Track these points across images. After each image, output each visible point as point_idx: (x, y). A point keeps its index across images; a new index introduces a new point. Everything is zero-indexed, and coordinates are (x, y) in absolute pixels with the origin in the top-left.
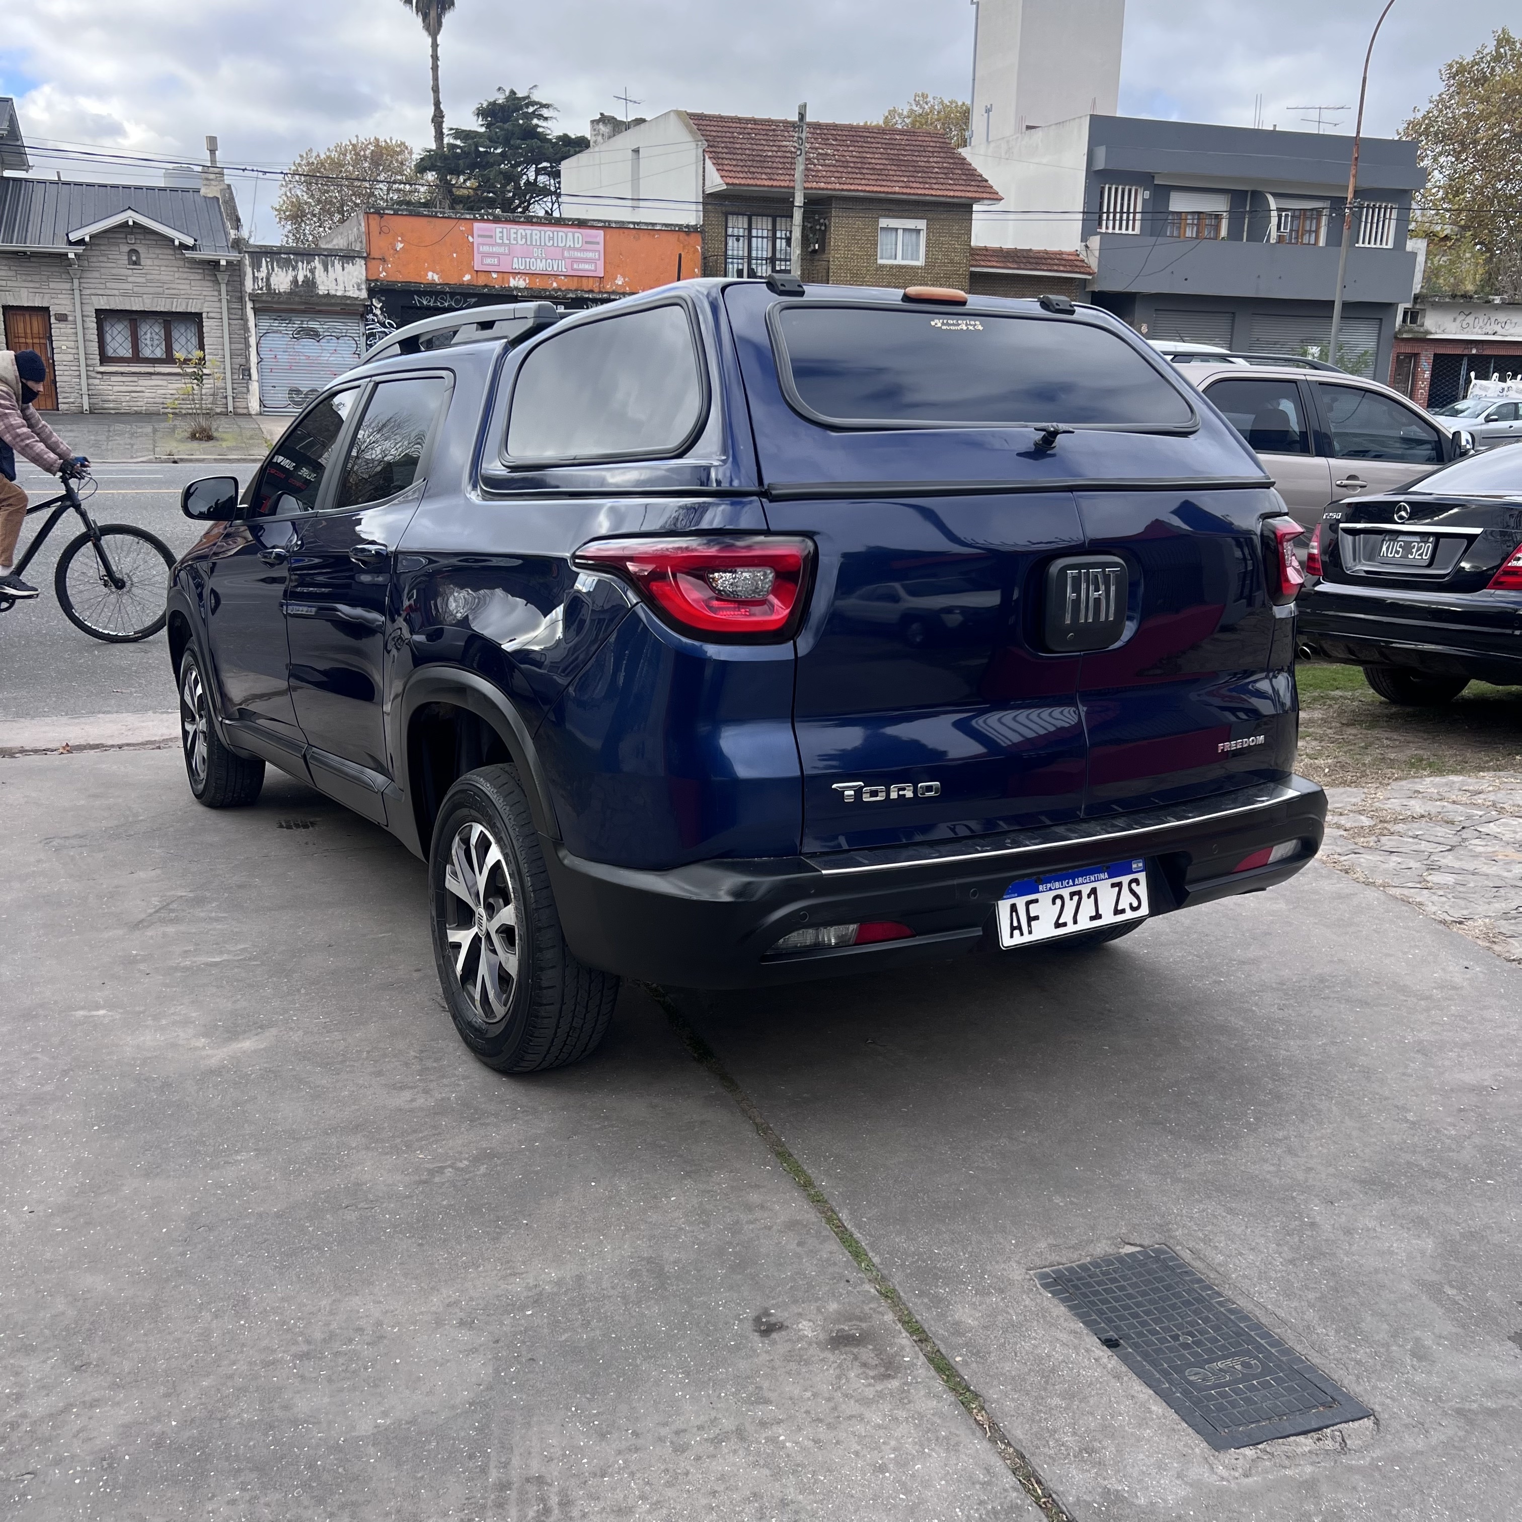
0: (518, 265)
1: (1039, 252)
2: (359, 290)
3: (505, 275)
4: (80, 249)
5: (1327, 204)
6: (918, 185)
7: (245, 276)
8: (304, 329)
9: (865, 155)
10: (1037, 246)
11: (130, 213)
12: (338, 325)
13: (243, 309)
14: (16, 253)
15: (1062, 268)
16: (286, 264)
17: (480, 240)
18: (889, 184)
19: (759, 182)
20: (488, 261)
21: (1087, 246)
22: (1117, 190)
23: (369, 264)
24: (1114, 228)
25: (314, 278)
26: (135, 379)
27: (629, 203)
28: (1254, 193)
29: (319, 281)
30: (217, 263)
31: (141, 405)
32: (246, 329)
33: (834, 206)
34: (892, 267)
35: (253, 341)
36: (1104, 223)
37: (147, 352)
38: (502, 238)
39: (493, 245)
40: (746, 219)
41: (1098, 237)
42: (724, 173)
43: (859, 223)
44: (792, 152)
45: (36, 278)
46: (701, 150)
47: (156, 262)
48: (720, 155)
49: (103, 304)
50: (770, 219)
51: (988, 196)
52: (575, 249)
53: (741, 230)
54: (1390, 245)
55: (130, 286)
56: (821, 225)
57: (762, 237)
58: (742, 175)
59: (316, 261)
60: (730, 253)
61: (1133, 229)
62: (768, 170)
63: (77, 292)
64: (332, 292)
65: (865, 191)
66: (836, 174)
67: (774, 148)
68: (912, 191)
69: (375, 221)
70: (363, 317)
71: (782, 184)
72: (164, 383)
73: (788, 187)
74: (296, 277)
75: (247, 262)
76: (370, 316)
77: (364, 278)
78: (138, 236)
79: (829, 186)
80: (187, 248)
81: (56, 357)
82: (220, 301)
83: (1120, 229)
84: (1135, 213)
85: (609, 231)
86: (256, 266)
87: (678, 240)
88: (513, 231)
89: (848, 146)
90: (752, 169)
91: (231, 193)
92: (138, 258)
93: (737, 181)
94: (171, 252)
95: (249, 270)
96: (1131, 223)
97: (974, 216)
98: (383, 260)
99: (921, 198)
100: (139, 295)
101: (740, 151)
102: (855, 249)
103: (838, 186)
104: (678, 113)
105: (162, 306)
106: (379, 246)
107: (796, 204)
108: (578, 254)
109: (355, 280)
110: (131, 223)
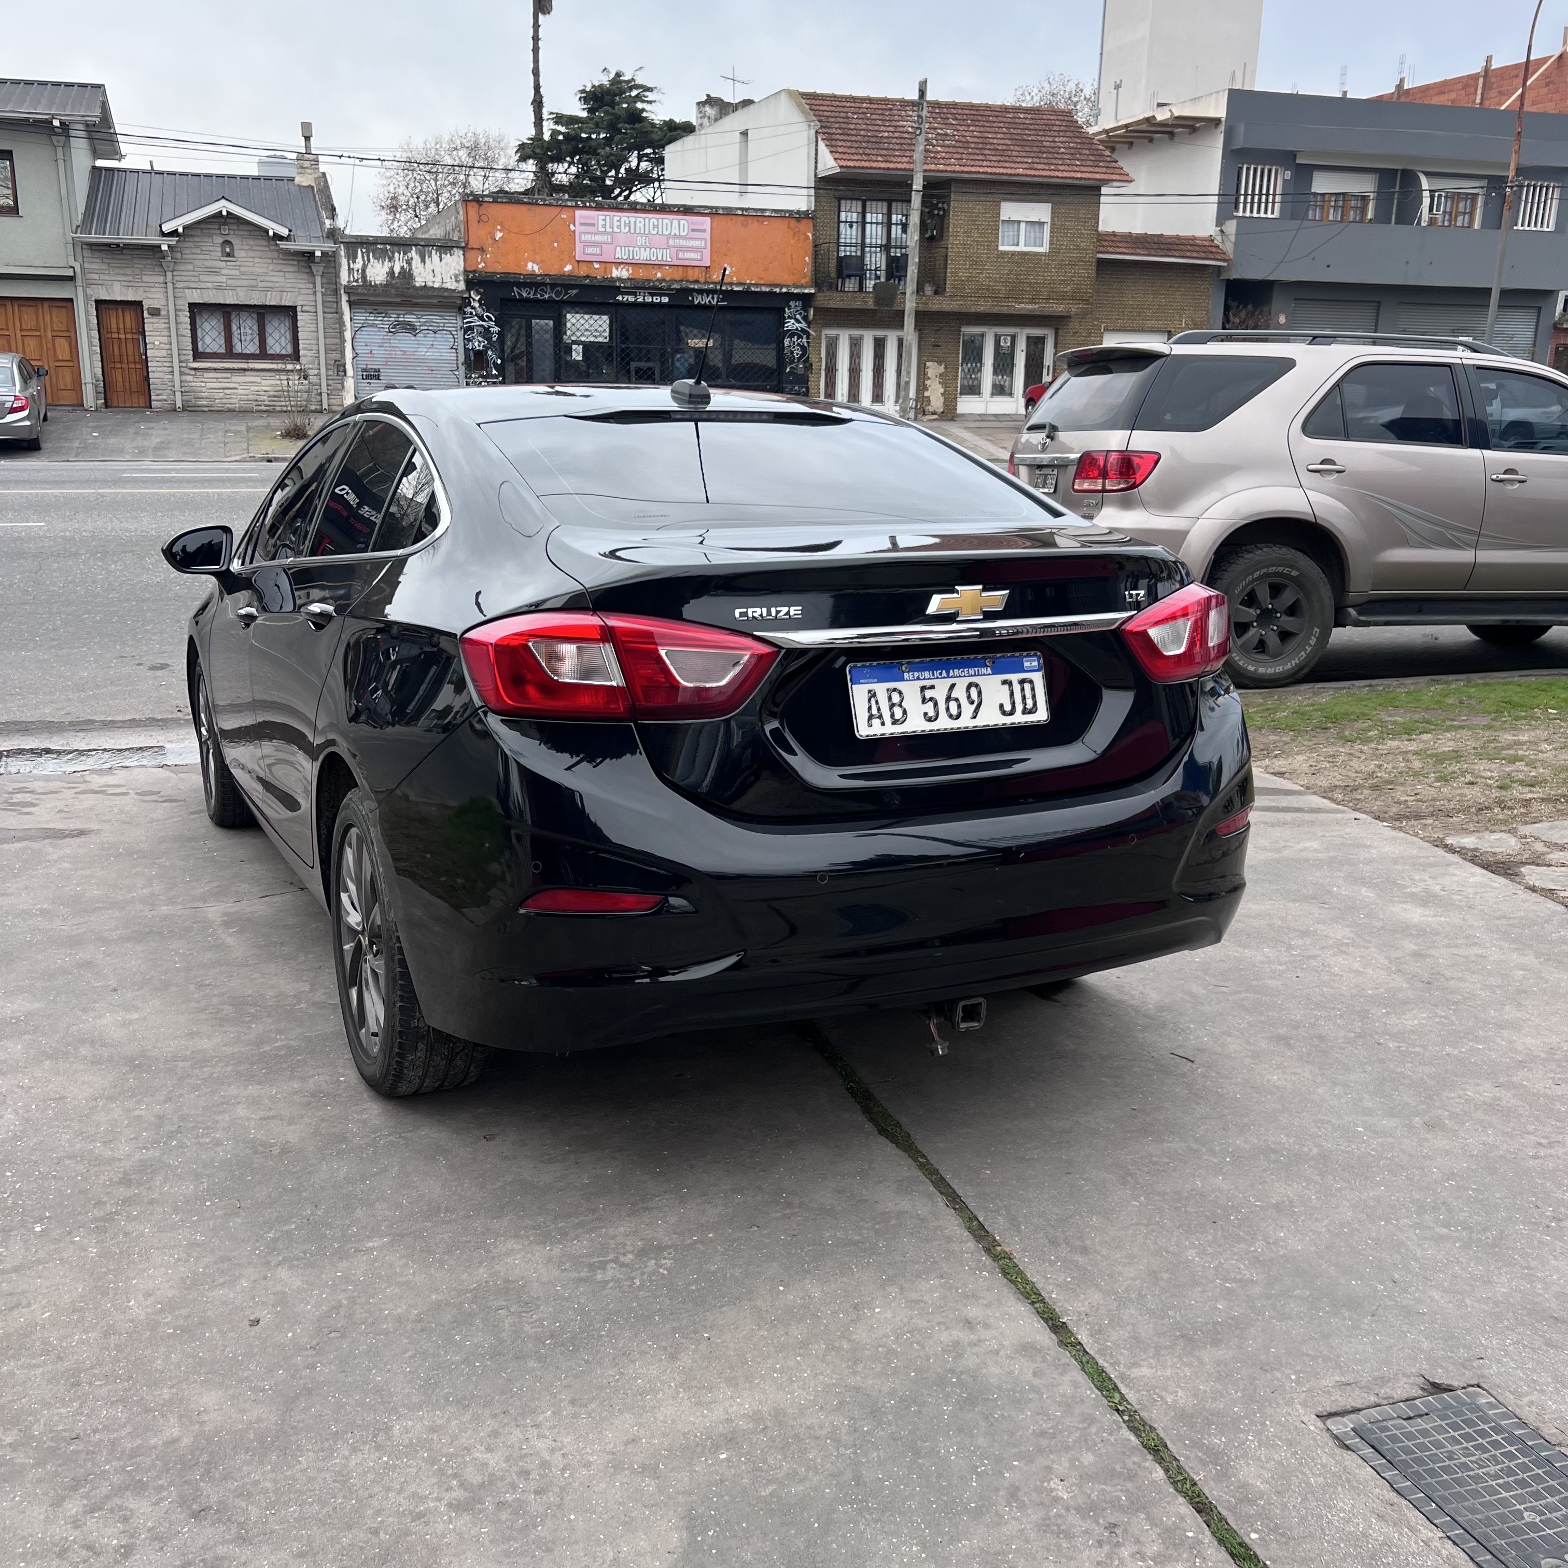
0: (621, 254)
1: (1171, 237)
2: (457, 281)
3: (608, 265)
4: (173, 241)
5: (1484, 183)
6: (1043, 166)
7: (340, 267)
8: (400, 323)
9: (987, 135)
10: (1169, 230)
11: (223, 202)
12: (436, 319)
13: (338, 302)
14: (109, 245)
15: (1195, 255)
16: (382, 255)
17: (583, 229)
18: (1012, 165)
19: (875, 165)
20: (590, 250)
21: (1222, 231)
22: (1255, 170)
23: (468, 255)
24: (1251, 212)
25: (410, 269)
26: (228, 375)
27: (737, 188)
28: (1404, 172)
29: (415, 272)
30: (312, 254)
31: (235, 402)
32: (342, 323)
33: (953, 189)
34: (1013, 254)
35: (348, 335)
36: (1241, 206)
37: (238, 348)
38: (604, 226)
39: (595, 234)
40: (860, 203)
41: (1234, 222)
42: (837, 155)
43: (979, 208)
44: (909, 133)
45: (129, 271)
46: (813, 132)
47: (251, 254)
48: (834, 137)
49: (196, 297)
50: (885, 204)
51: (1118, 177)
52: (680, 237)
53: (855, 215)
54: (1551, 228)
55: (223, 279)
56: (939, 209)
57: (877, 223)
58: (856, 157)
59: (413, 252)
60: (842, 241)
61: (1273, 213)
62: (885, 152)
63: (170, 285)
64: (430, 284)
65: (986, 173)
66: (956, 156)
67: (891, 129)
68: (1036, 173)
69: (473, 208)
70: (460, 310)
71: (899, 166)
72: (258, 379)
73: (905, 169)
74: (392, 268)
75: (343, 253)
76: (468, 309)
77: (462, 269)
78: (232, 227)
79: (949, 168)
80: (281, 238)
81: (149, 353)
82: (315, 293)
83: (1259, 212)
84: (1274, 195)
85: (717, 218)
86: (352, 257)
87: (789, 227)
88: (616, 218)
89: (969, 126)
90: (867, 151)
91: (326, 181)
92: (232, 249)
93: (851, 164)
94: (265, 243)
95: (344, 262)
96: (1270, 205)
97: (1103, 199)
98: (482, 250)
99: (1046, 180)
100: (233, 288)
101: (854, 132)
102: (975, 235)
103: (957, 168)
104: (790, 93)
105: (255, 299)
106: (477, 235)
107: (914, 187)
108: (683, 243)
109: (453, 272)
110: (224, 213)
